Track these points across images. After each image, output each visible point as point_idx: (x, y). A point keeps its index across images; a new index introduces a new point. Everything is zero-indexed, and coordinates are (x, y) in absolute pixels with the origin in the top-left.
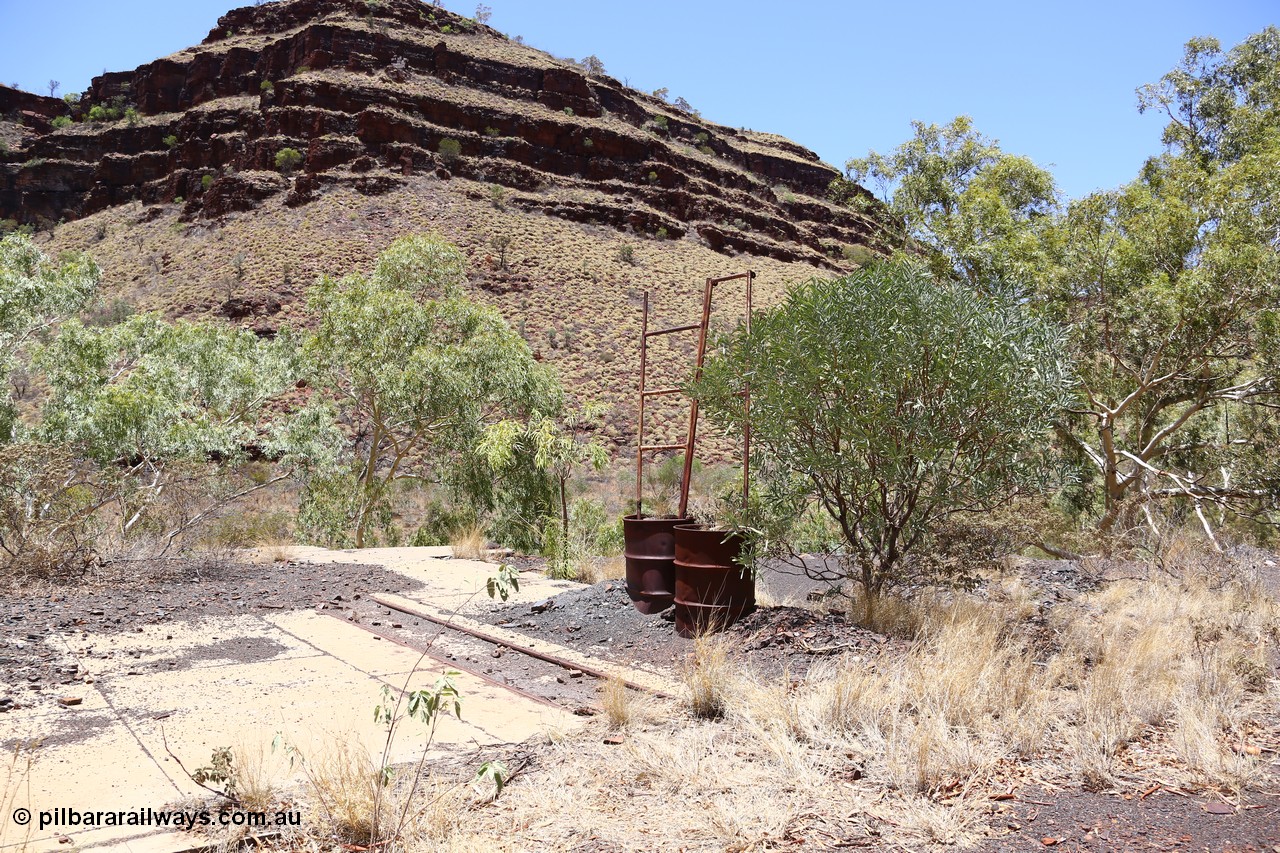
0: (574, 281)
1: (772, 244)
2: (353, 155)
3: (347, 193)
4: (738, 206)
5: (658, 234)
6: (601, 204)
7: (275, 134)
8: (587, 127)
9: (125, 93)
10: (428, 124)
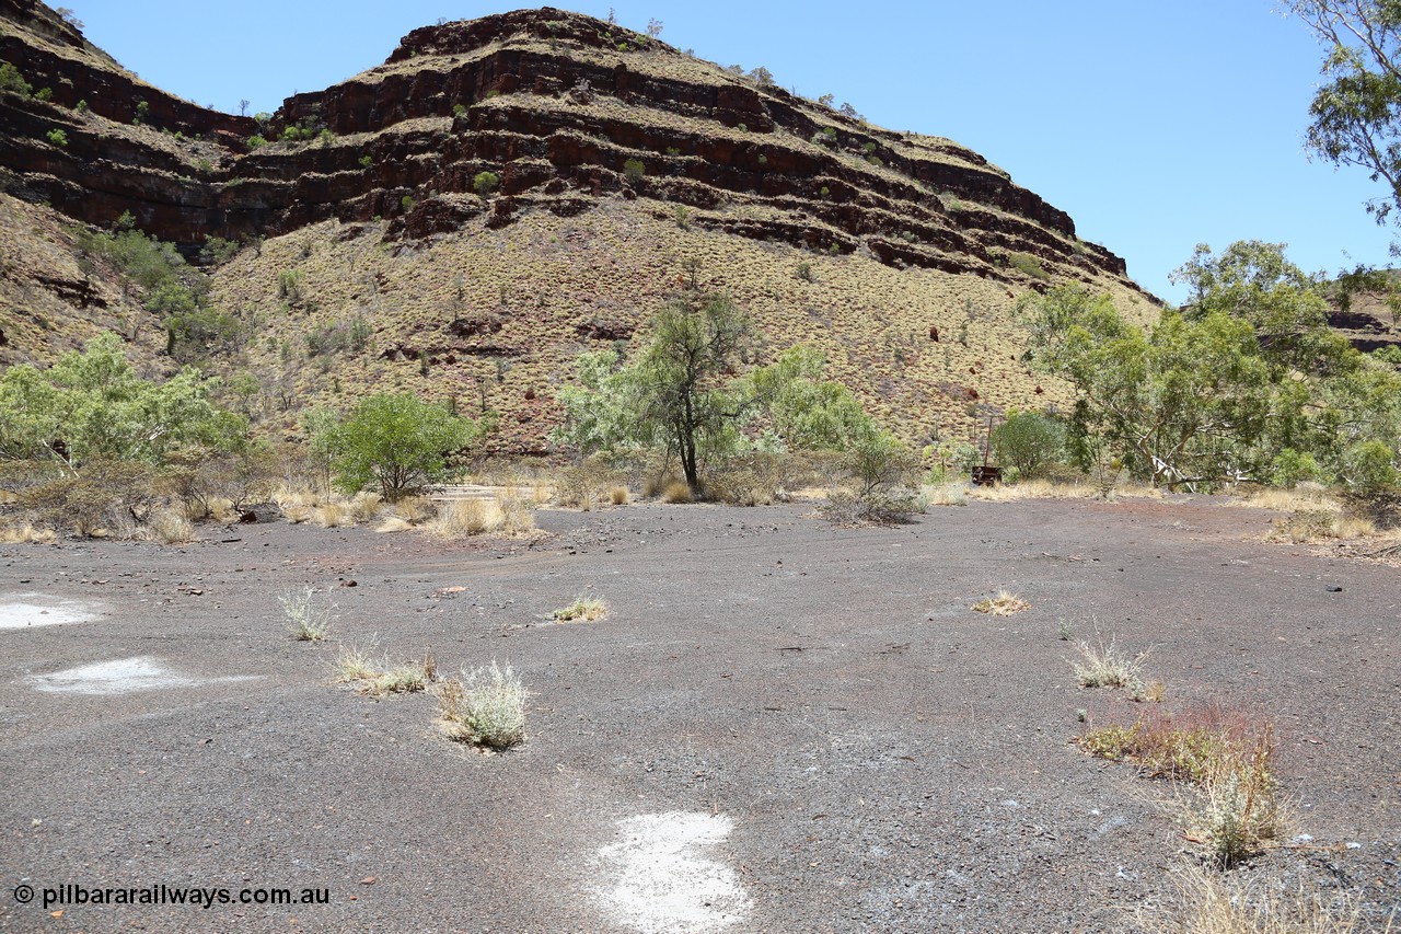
0: (758, 299)
1: (940, 256)
2: (546, 177)
3: (543, 215)
4: (907, 218)
5: (831, 249)
6: (777, 221)
7: (470, 157)
8: (761, 143)
9: (316, 113)
10: (613, 146)
